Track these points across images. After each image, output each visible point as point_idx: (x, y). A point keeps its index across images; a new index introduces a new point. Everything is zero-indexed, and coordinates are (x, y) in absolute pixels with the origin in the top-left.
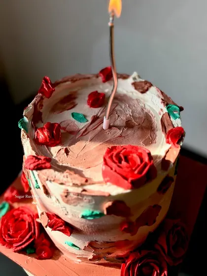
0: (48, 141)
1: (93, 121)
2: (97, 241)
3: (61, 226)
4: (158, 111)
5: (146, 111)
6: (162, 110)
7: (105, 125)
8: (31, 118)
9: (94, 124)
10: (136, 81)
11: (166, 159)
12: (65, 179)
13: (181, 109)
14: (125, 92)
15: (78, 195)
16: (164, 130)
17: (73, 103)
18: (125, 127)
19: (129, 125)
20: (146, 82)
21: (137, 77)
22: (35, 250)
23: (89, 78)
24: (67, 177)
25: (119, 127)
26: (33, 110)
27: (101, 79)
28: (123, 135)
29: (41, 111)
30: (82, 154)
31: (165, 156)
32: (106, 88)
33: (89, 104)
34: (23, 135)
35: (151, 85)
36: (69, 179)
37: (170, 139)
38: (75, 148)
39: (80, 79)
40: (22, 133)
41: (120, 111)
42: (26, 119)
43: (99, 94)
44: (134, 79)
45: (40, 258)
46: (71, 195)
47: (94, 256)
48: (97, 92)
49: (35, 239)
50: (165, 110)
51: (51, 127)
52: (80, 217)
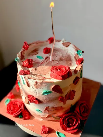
0: (28, 65)
1: (46, 59)
2: (49, 107)
3: (34, 100)
4: (73, 53)
5: (68, 54)
6: (75, 53)
7: (51, 60)
8: (20, 58)
9: (46, 60)
10: (64, 42)
11: (76, 70)
12: (36, 78)
13: (83, 52)
14: (59, 47)
15: (41, 83)
16: (76, 60)
17: (37, 52)
18: (59, 60)
19: (61, 59)
20: (68, 43)
21: (64, 41)
22: (22, 116)
23: (43, 42)
24: (36, 77)
25: (57, 61)
26: (21, 54)
27: (48, 42)
28: (58, 63)
29: (24, 55)
30: (42, 70)
31: (76, 69)
32: (51, 46)
33: (44, 53)
34: (18, 63)
35: (70, 43)
36: (37, 78)
37: (78, 63)
38: (39, 68)
39: (39, 43)
40: (17, 62)
41: (57, 55)
42: (18, 58)
43: (48, 48)
44: (63, 41)
45: (25, 119)
46: (38, 83)
47: (48, 115)
48: (47, 48)
49: (22, 111)
50: (76, 53)
51: (29, 60)
52: (42, 94)
